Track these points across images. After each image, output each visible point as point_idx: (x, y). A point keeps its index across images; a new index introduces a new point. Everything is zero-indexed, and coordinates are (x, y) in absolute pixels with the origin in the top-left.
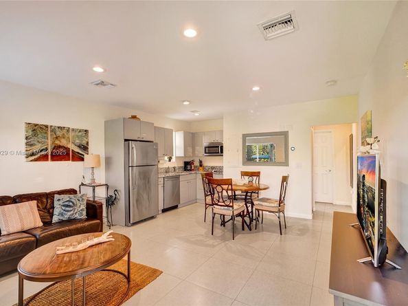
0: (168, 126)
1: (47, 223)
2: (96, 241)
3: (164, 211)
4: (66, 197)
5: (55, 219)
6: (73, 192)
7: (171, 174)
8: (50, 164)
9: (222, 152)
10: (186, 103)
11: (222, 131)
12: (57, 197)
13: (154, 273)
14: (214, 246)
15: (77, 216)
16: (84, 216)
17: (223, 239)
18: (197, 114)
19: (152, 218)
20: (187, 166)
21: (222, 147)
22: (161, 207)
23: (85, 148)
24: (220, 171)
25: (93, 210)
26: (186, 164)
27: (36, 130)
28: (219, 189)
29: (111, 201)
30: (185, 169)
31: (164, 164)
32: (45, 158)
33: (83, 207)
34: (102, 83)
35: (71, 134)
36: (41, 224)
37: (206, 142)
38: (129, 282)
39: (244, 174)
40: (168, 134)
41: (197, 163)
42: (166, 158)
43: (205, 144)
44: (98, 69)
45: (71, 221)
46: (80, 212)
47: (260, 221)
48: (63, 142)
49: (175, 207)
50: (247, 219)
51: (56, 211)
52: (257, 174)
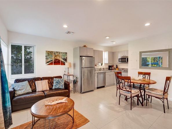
0: (100, 49)
1: (51, 89)
2: (60, 101)
3: (98, 88)
4: (57, 79)
5: (54, 88)
6: (60, 77)
7: (101, 71)
8: (53, 66)
9: (128, 61)
10: (107, 38)
11: (128, 50)
12: (54, 79)
15: (61, 87)
16: (63, 87)
18: (114, 43)
19: (92, 91)
20: (110, 68)
21: (128, 59)
22: (96, 86)
23: (66, 60)
24: (126, 71)
26: (110, 67)
27: (49, 53)
28: (123, 81)
30: (109, 69)
31: (99, 66)
32: (51, 64)
33: (63, 84)
34: (69, 32)
35: (61, 54)
36: (49, 89)
37: (120, 56)
38: (73, 122)
39: (140, 73)
40: (101, 53)
41: (115, 67)
42: (100, 64)
43: (120, 57)
44: (65, 26)
45: (58, 89)
46: (62, 86)
47: (150, 101)
48: (58, 58)
49: (104, 87)
51: (54, 84)
52: (149, 74)
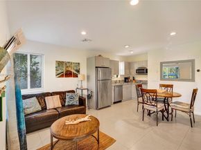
0: (116, 59)
1: (63, 106)
2: (82, 120)
3: (115, 103)
4: (70, 94)
5: (66, 104)
6: (73, 92)
7: (117, 84)
8: (64, 78)
9: (147, 72)
10: (127, 47)
11: (147, 61)
12: (67, 94)
13: (112, 141)
14: (144, 129)
15: (75, 103)
16: (78, 104)
17: (150, 125)
18: (132, 52)
19: (109, 106)
20: (126, 80)
21: (147, 70)
22: (113, 101)
23: (78, 71)
24: (146, 83)
25: (82, 101)
26: (126, 78)
27: (60, 64)
28: (148, 95)
29: (89, 97)
31: (114, 78)
32: (62, 76)
33: (77, 99)
34: (85, 40)
35: (73, 65)
36: (61, 106)
37: (136, 67)
38: (98, 143)
39: (162, 86)
40: (116, 64)
41: (131, 78)
42: (115, 76)
44: (84, 33)
45: (72, 106)
46: (76, 102)
48: (70, 69)
49: (120, 101)
50: (165, 114)
51: (67, 100)
52: (171, 86)
